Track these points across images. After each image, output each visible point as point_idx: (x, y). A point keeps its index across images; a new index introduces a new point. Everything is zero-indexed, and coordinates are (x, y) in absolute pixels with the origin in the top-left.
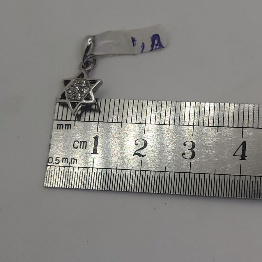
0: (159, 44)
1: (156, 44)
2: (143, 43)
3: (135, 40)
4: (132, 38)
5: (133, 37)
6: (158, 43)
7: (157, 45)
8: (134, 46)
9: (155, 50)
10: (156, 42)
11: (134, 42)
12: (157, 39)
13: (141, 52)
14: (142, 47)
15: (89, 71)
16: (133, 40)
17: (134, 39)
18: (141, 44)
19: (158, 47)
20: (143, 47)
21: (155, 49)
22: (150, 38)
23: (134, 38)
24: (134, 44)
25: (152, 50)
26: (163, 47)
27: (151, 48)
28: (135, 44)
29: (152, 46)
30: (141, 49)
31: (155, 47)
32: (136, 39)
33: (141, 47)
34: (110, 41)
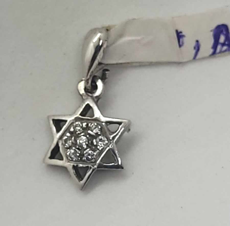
0: (226, 43)
1: (221, 43)
2: (197, 41)
3: (183, 36)
4: (177, 31)
5: (179, 31)
6: (225, 41)
7: (223, 45)
8: (180, 46)
9: (220, 54)
10: (222, 39)
11: (181, 40)
12: (224, 33)
13: (192, 58)
14: (195, 48)
15: (98, 98)
16: (179, 36)
17: (181, 34)
18: (194, 44)
19: (225, 48)
20: (197, 48)
21: (221, 52)
22: (211, 31)
23: (181, 32)
24: (181, 43)
27: (211, 51)
28: (183, 43)
29: (215, 47)
30: (194, 52)
31: (219, 47)
32: (183, 33)
33: (193, 48)
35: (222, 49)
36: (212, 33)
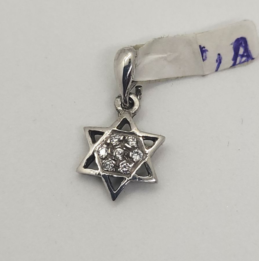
0: (245, 54)
1: (240, 55)
2: (219, 54)
3: (205, 51)
4: (200, 46)
5: (202, 46)
6: (244, 53)
7: (242, 56)
8: (204, 60)
9: (239, 65)
10: (241, 51)
11: (204, 54)
12: (244, 45)
13: (215, 70)
14: (217, 61)
16: (203, 50)
17: (204, 49)
18: (216, 57)
19: (244, 59)
20: (219, 61)
21: (240, 63)
22: (232, 44)
23: (204, 47)
24: (204, 58)
25: (234, 65)
26: (253, 59)
27: (232, 62)
28: (206, 57)
29: (235, 59)
30: (216, 64)
31: (239, 59)
33: (215, 61)
34: (160, 56)
35: (241, 60)
36: (232, 46)
